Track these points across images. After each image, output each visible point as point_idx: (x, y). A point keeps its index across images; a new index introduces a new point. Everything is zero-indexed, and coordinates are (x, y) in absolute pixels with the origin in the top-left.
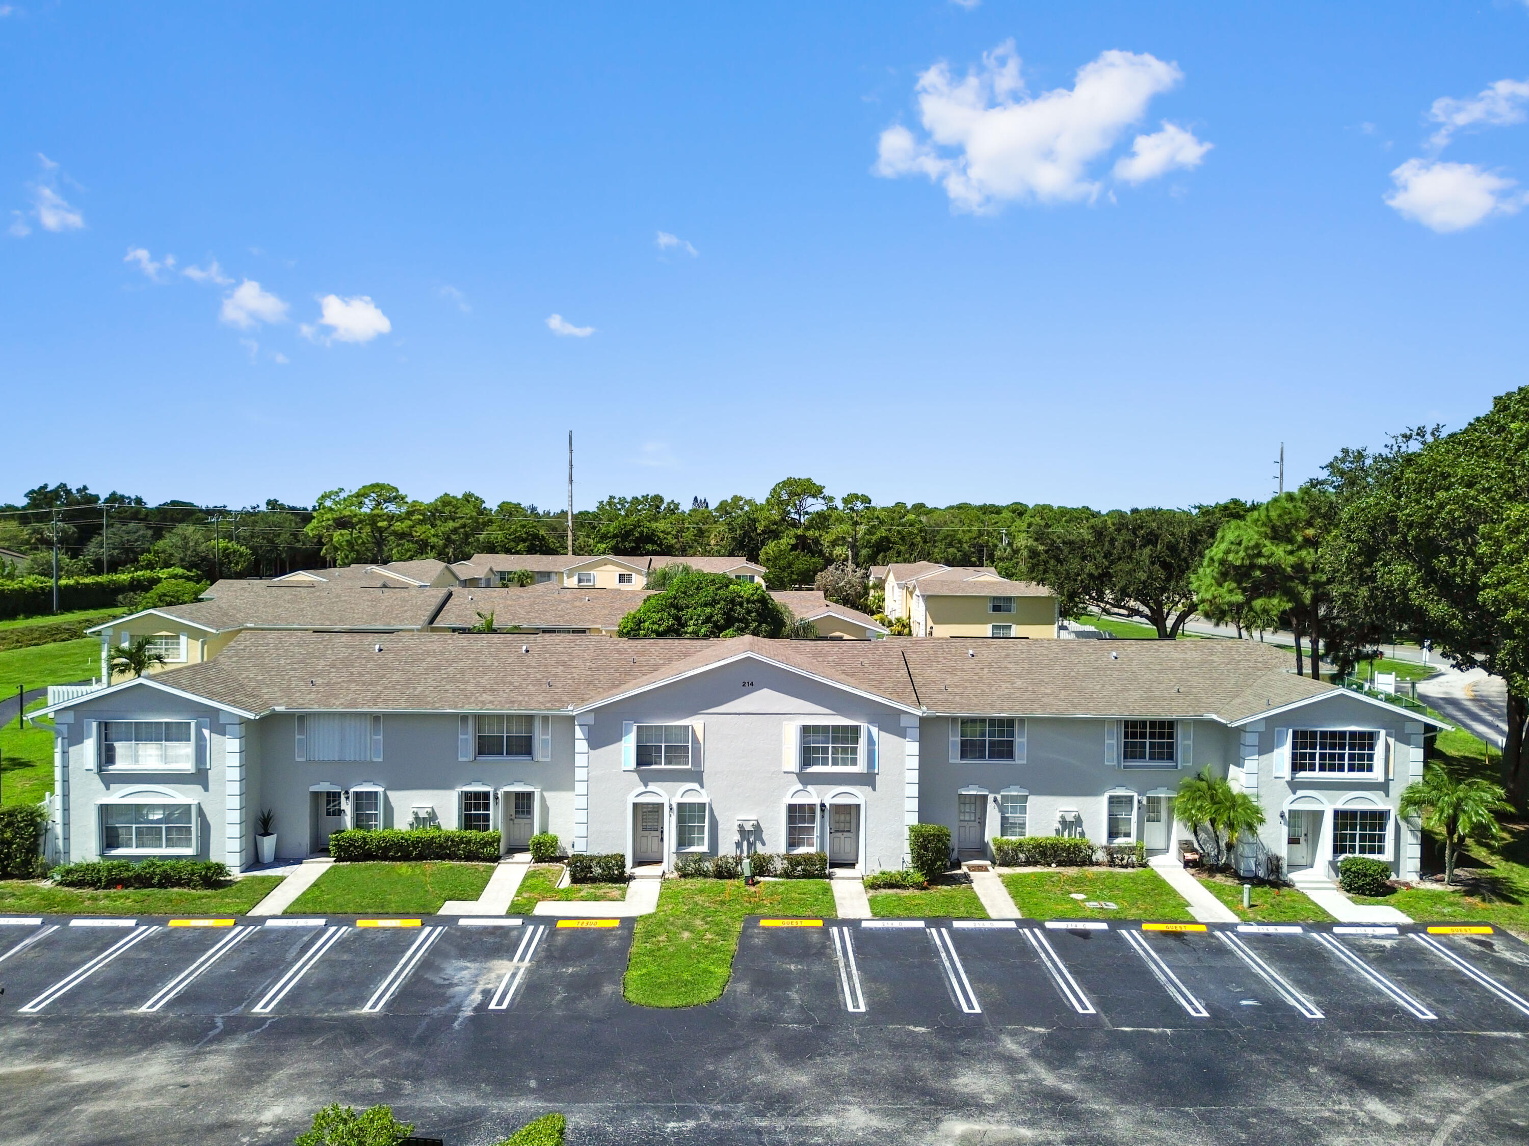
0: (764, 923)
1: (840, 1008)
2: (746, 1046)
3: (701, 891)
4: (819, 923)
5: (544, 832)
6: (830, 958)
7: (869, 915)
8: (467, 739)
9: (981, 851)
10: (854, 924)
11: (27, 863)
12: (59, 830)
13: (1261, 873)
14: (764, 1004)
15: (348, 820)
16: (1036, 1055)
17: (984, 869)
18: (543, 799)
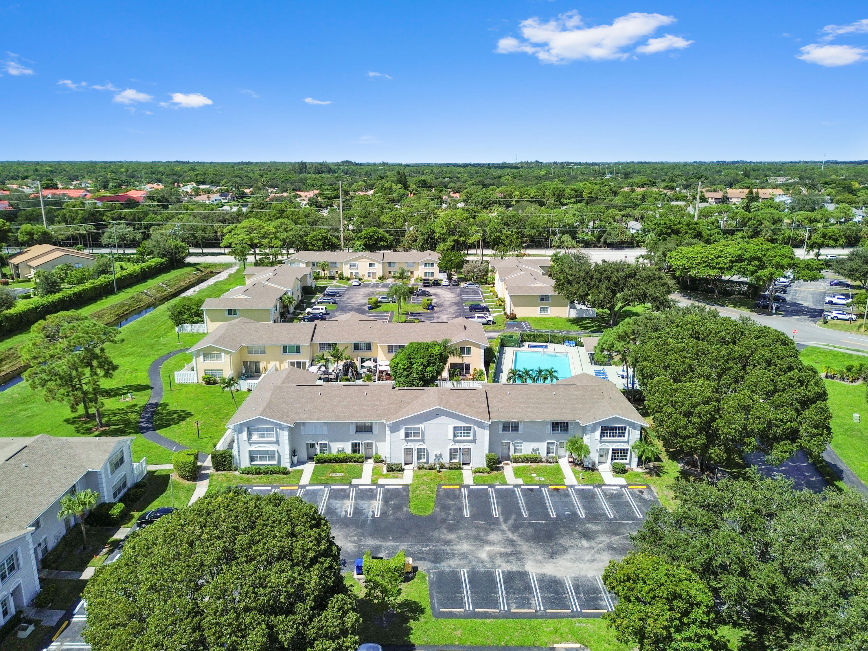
0: (443, 487)
1: (462, 516)
2: (440, 527)
3: (425, 475)
4: (458, 487)
5: (376, 454)
6: (461, 499)
7: (472, 483)
8: (353, 429)
9: (508, 458)
10: (468, 486)
11: (230, 467)
12: (237, 457)
13: (590, 466)
14: (444, 515)
15: (318, 451)
16: (509, 530)
17: (508, 464)
18: (376, 445)
